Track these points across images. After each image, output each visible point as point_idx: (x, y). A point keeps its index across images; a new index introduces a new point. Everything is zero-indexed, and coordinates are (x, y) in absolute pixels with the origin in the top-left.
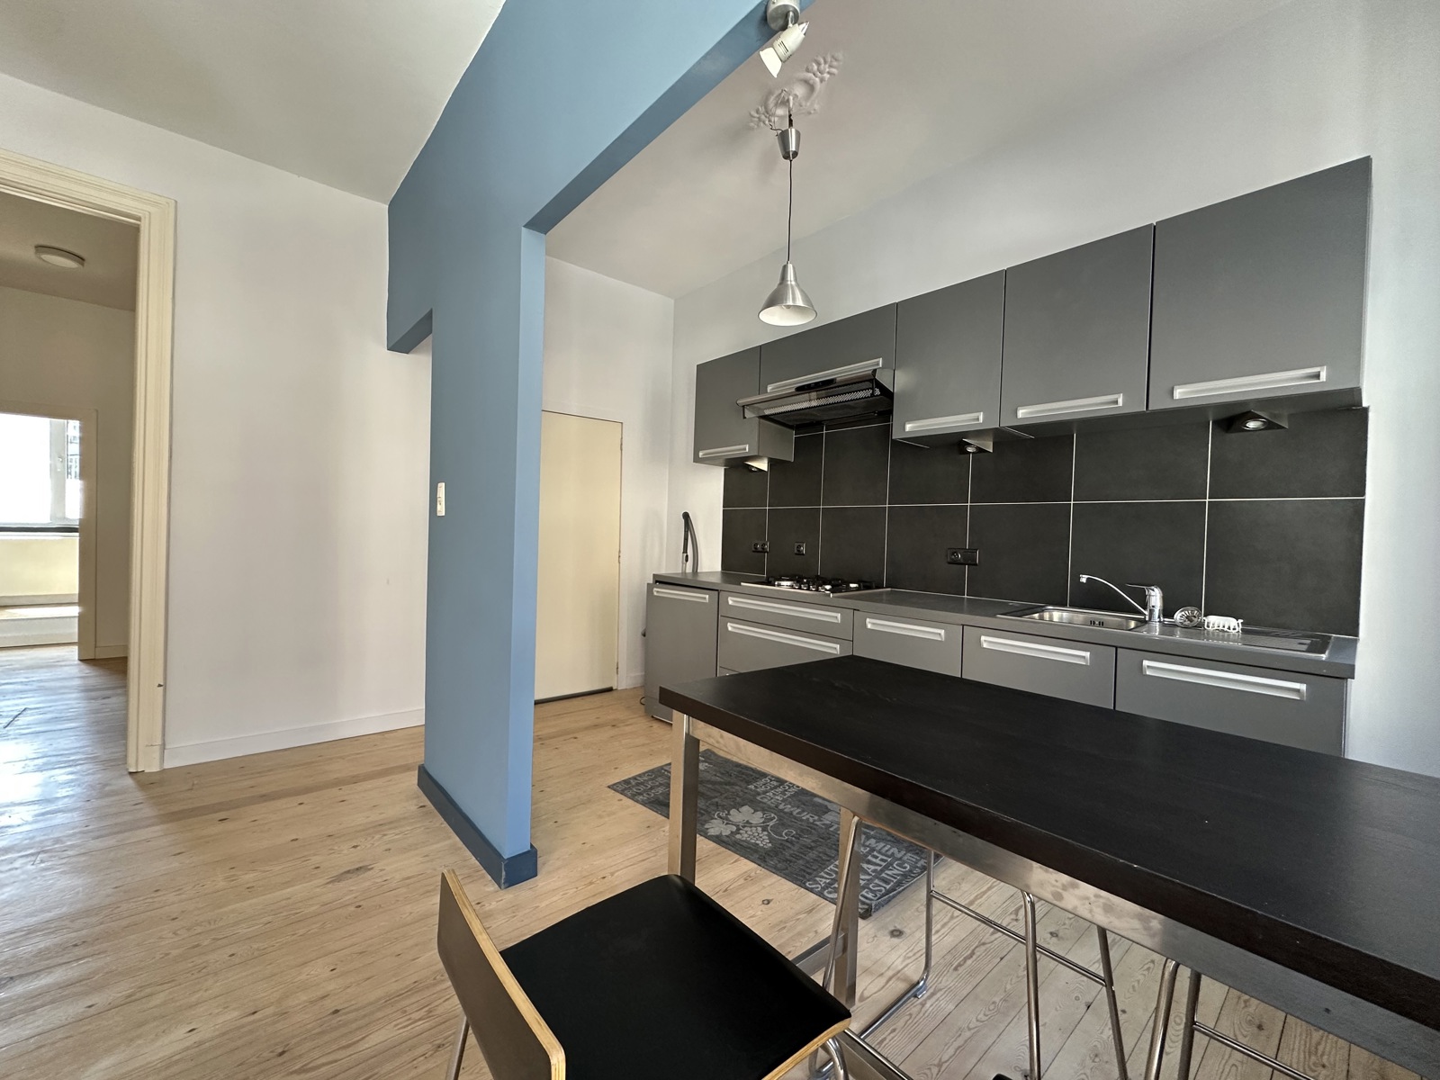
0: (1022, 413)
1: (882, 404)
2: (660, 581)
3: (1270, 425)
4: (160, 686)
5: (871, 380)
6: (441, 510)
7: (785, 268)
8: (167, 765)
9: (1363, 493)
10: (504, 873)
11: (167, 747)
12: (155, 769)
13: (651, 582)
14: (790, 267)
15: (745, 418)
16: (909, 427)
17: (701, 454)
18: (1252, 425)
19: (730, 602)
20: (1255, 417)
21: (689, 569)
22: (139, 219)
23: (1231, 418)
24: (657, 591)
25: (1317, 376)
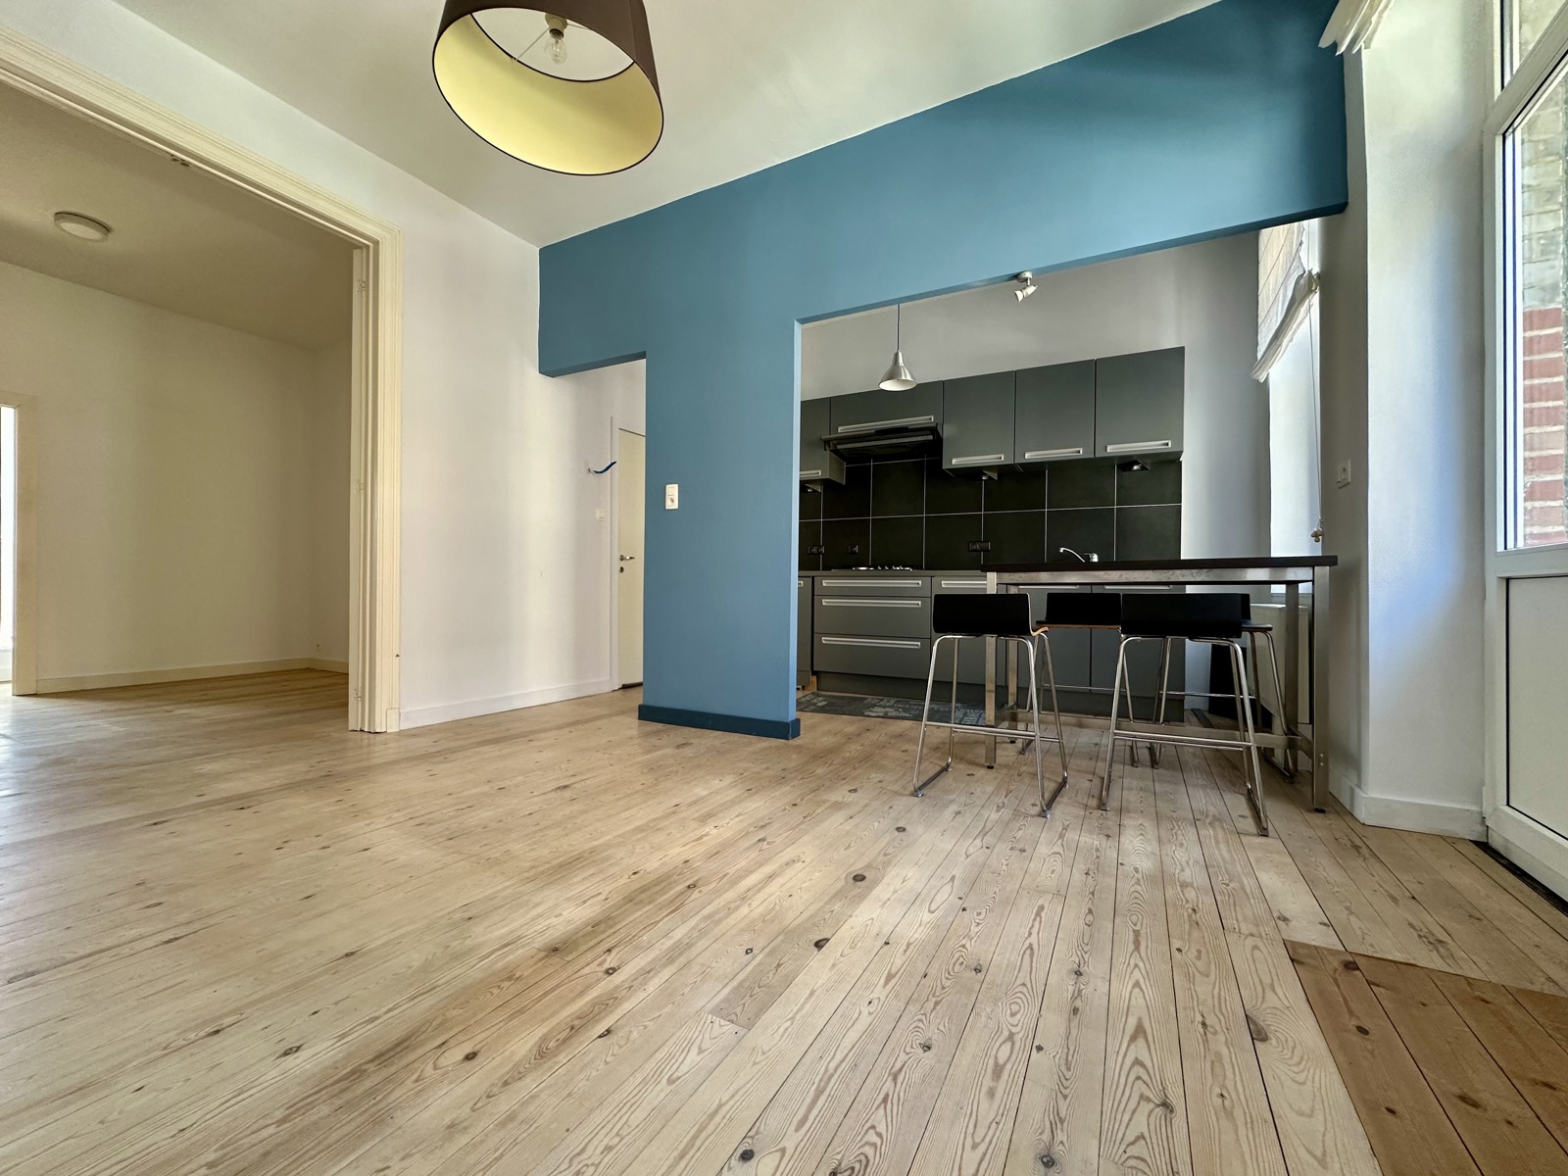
0: (1027, 455)
1: (933, 446)
3: (1143, 468)
4: (397, 655)
5: (933, 430)
6: (672, 504)
7: (897, 355)
8: (403, 727)
9: (1180, 502)
10: (790, 730)
11: (402, 711)
12: (395, 729)
14: (900, 354)
18: (1135, 468)
20: (1137, 463)
23: (1126, 463)
25: (1167, 444)
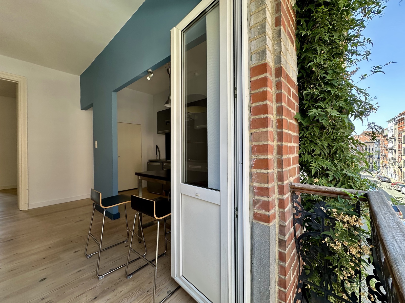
2: (150, 161)
4: (27, 190)
6: (96, 147)
7: (169, 96)
8: (30, 208)
10: (113, 217)
11: (29, 204)
12: (27, 209)
13: (148, 161)
15: (167, 124)
16: (197, 127)
17: (159, 132)
19: (165, 165)
21: (158, 158)
22: (18, 82)
24: (149, 163)
